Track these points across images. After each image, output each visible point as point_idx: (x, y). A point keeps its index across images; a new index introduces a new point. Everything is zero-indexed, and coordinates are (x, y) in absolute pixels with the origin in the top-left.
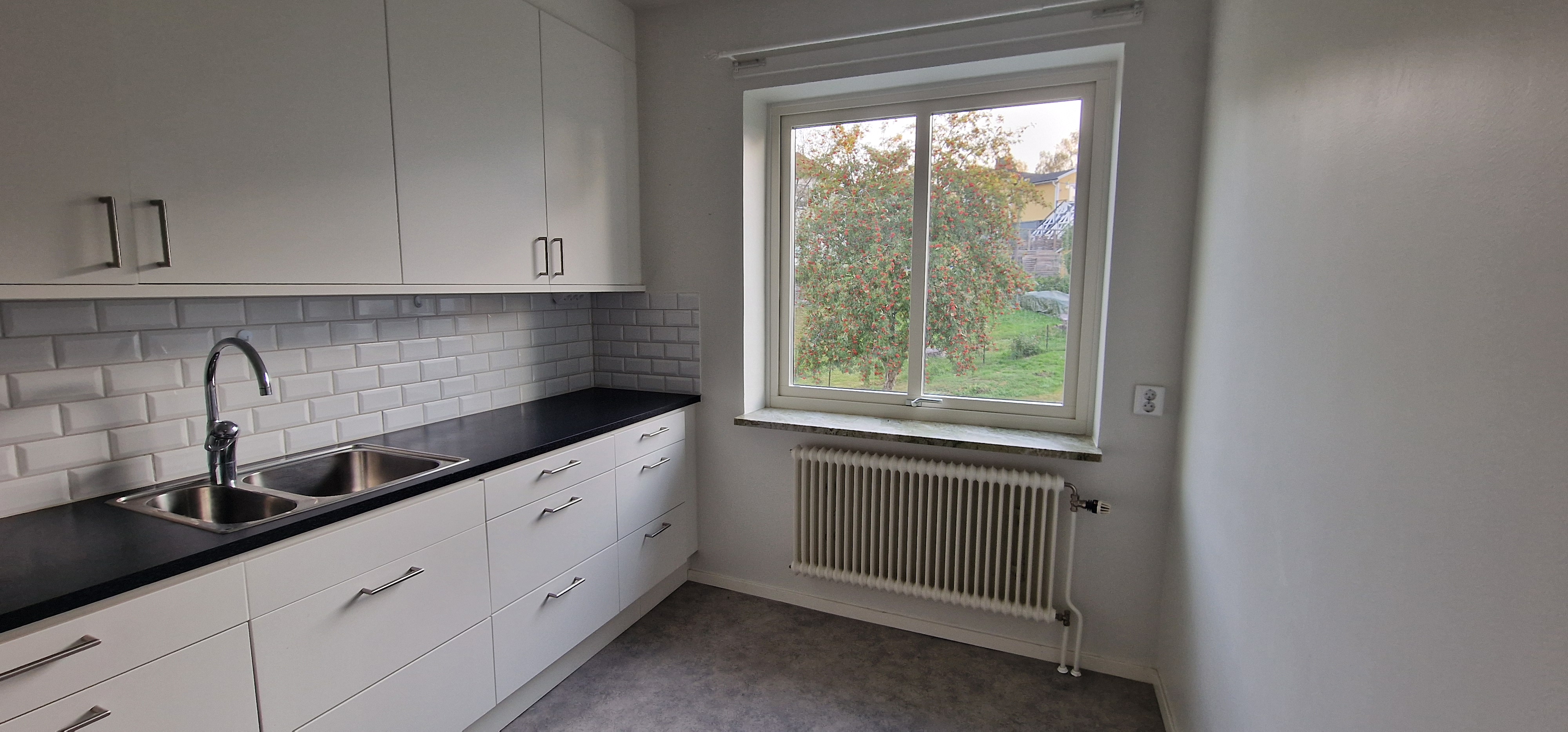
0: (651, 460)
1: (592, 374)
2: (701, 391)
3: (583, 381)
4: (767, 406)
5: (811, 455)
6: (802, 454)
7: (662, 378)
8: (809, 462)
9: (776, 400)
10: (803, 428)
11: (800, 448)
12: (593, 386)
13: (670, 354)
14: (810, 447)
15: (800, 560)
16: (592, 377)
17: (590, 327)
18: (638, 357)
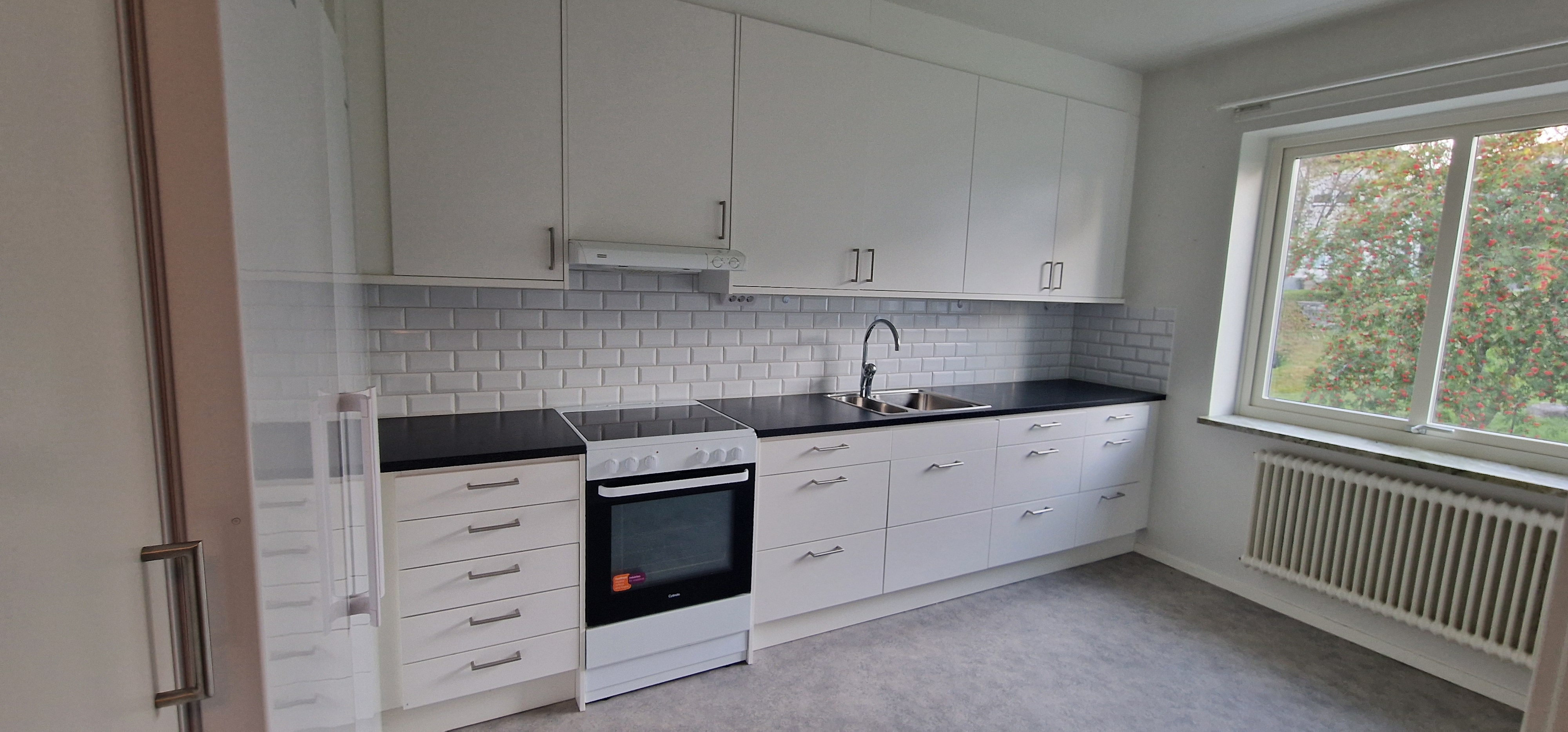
0: (1115, 439)
1: (1068, 367)
2: (1167, 391)
3: (1061, 372)
4: (1234, 413)
5: (1277, 461)
6: (1266, 458)
7: (1131, 376)
8: (1273, 466)
9: (1245, 408)
10: (1270, 435)
11: (1264, 452)
12: (1068, 378)
13: (1141, 357)
14: (1275, 453)
15: (1251, 554)
16: (1068, 370)
17: (1070, 331)
18: (1110, 358)
